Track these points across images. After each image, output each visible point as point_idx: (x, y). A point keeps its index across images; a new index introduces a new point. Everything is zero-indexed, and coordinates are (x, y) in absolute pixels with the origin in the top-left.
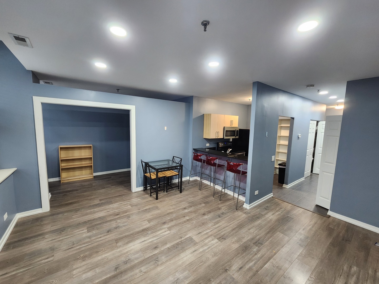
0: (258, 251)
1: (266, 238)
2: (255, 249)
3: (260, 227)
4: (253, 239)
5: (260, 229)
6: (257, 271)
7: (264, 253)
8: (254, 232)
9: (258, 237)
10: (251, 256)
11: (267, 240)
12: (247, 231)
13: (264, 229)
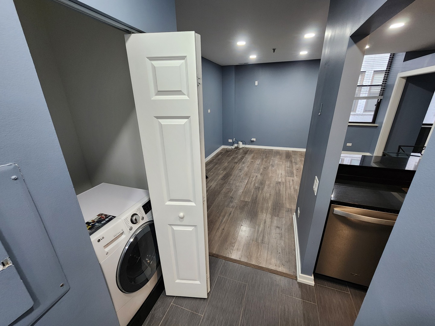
0: (254, 185)
1: (255, 193)
2: (256, 185)
3: (265, 200)
4: (262, 189)
5: (263, 198)
6: (249, 178)
7: (251, 185)
8: (266, 194)
9: (260, 192)
10: (256, 181)
11: (253, 192)
12: (270, 192)
13: (261, 200)
